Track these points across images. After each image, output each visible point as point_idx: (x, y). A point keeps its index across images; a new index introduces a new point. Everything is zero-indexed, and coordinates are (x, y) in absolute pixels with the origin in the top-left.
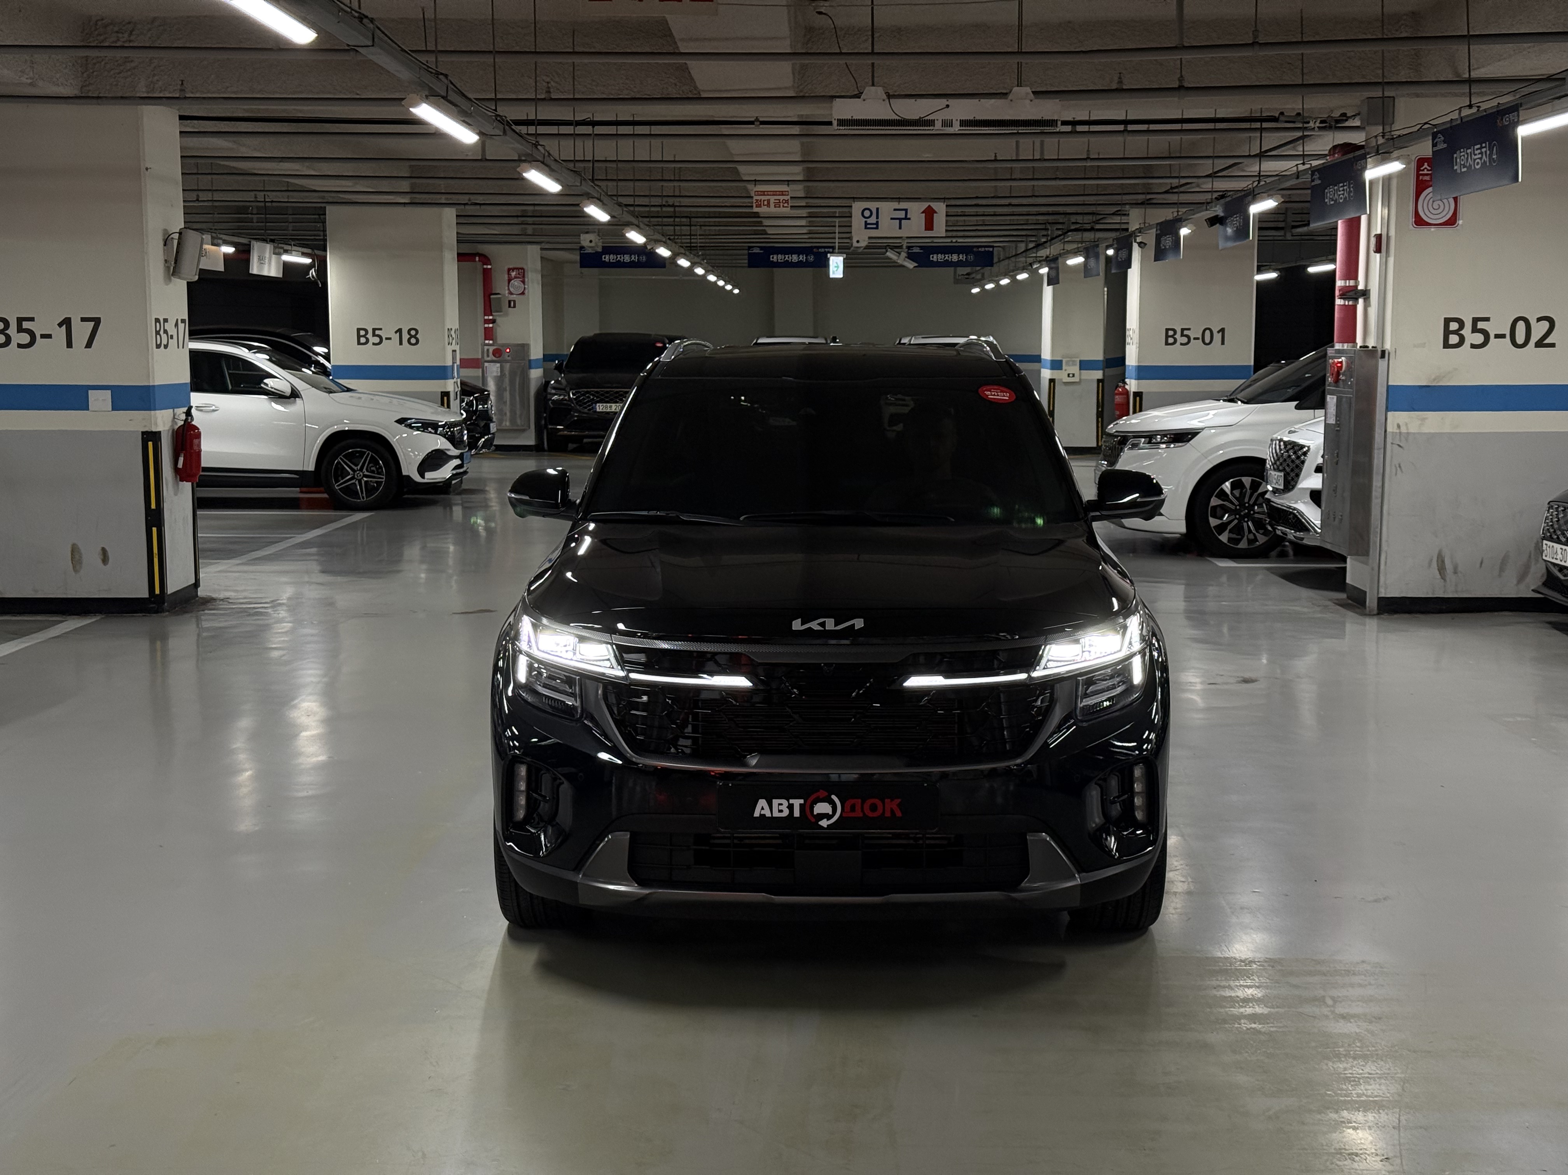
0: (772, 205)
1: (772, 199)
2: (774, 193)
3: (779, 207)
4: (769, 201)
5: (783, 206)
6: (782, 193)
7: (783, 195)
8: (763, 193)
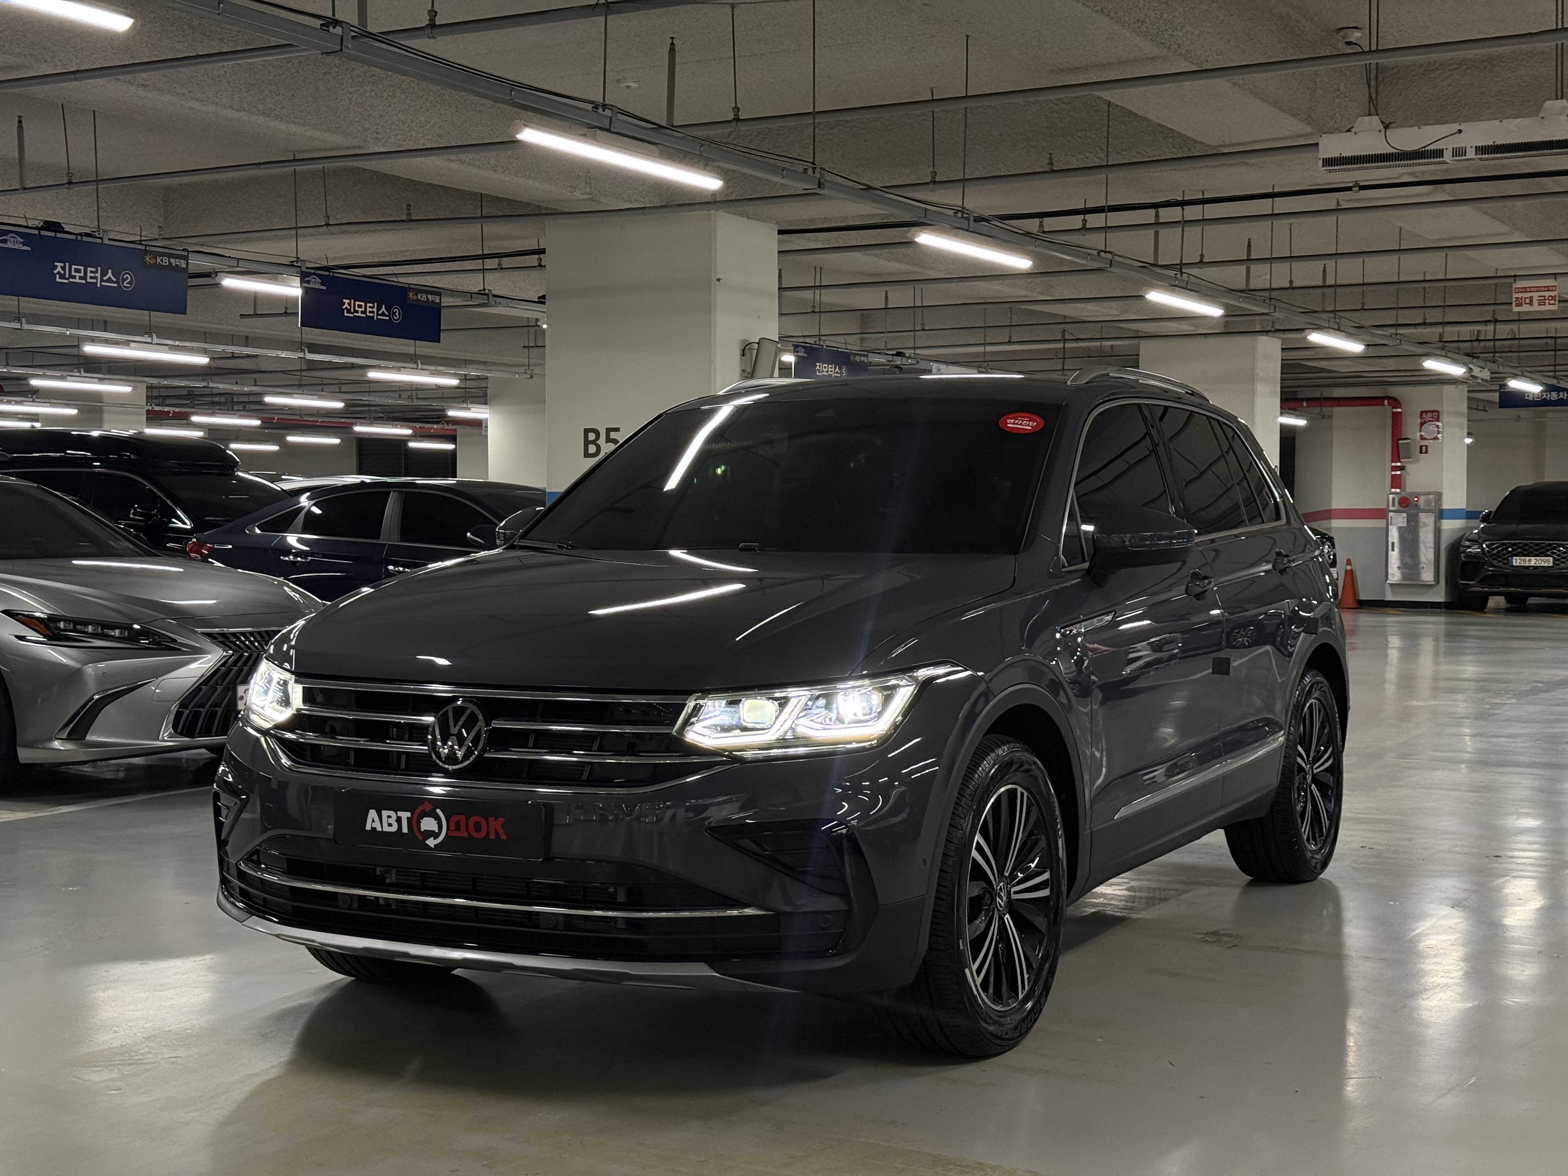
0: (1535, 302)
1: (1536, 296)
2: (1538, 289)
3: (1544, 305)
4: (1531, 298)
5: (1550, 304)
6: (1548, 289)
7: (1549, 290)
8: (1525, 290)
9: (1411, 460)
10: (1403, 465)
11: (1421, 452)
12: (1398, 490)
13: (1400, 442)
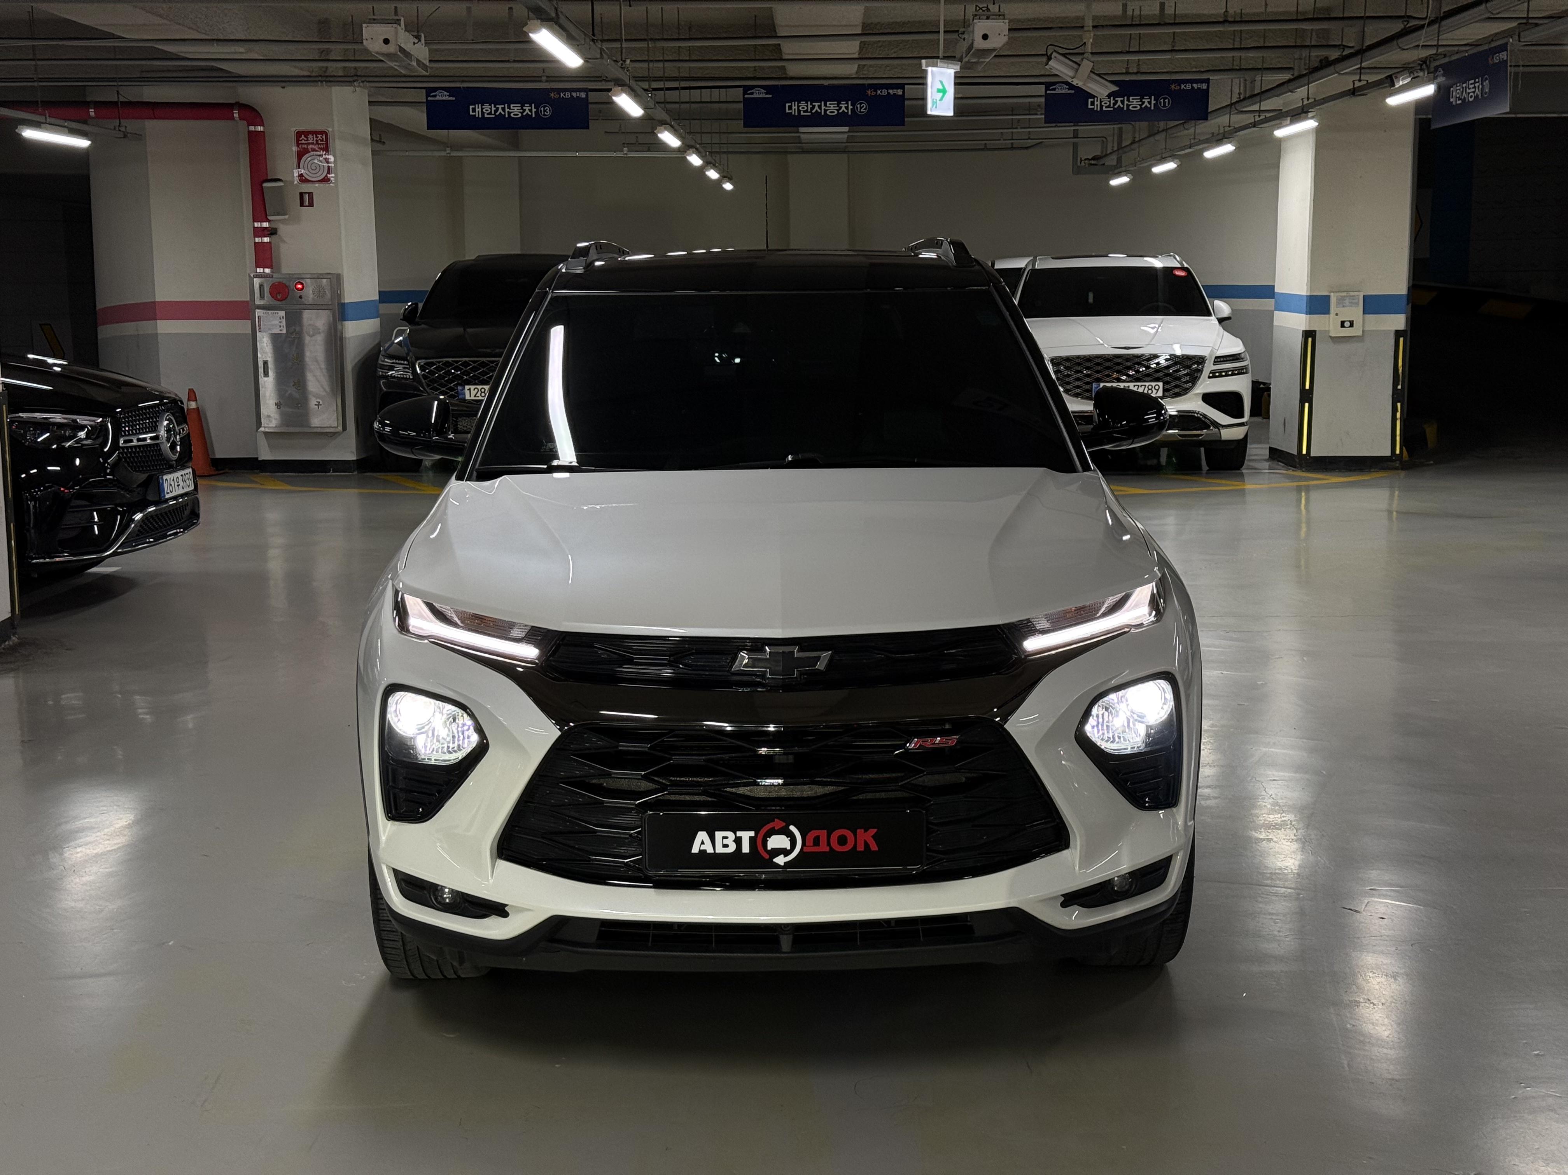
9: (286, 217)
10: (274, 226)
11: (302, 205)
12: (267, 271)
13: (265, 185)
